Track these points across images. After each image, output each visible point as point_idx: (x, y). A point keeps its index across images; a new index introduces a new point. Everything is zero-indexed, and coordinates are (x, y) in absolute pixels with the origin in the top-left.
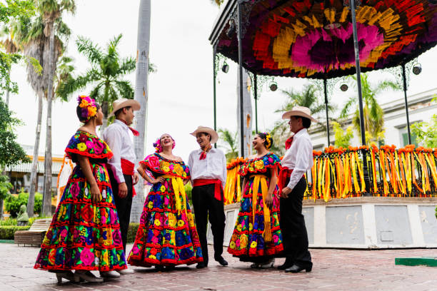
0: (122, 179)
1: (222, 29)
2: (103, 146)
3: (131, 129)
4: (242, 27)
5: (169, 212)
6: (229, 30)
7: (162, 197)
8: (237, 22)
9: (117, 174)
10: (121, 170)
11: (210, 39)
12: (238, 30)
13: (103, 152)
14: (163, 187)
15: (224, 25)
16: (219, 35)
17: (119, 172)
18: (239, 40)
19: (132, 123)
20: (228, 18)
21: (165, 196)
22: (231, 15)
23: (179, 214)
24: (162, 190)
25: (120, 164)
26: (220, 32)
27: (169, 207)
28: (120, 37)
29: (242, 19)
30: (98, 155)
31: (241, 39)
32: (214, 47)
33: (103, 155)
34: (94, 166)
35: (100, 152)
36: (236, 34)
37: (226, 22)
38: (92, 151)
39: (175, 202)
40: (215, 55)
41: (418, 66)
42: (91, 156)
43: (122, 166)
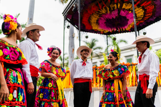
0: (30, 80)
1: (70, 9)
2: (18, 54)
3: (37, 45)
4: (81, 7)
5: (54, 102)
6: (74, 8)
7: (49, 91)
8: (78, 5)
9: (27, 76)
10: (30, 73)
11: (63, 14)
12: (79, 8)
13: (18, 59)
14: (50, 83)
15: (71, 7)
16: (67, 12)
17: (29, 75)
18: (79, 13)
19: (38, 40)
20: (73, 4)
21: (51, 91)
22: (75, 2)
23: (61, 103)
24: (49, 86)
25: (29, 69)
26: (69, 10)
27: (54, 98)
28: (19, 15)
29: (81, 3)
30: (14, 61)
31: (80, 12)
32: (64, 17)
33: (18, 61)
34: (8, 70)
35: (16, 59)
36: (77, 10)
37: (72, 5)
38: (8, 57)
39: (58, 95)
40: (65, 21)
41: (145, 32)
42: (7, 61)
43: (30, 71)
